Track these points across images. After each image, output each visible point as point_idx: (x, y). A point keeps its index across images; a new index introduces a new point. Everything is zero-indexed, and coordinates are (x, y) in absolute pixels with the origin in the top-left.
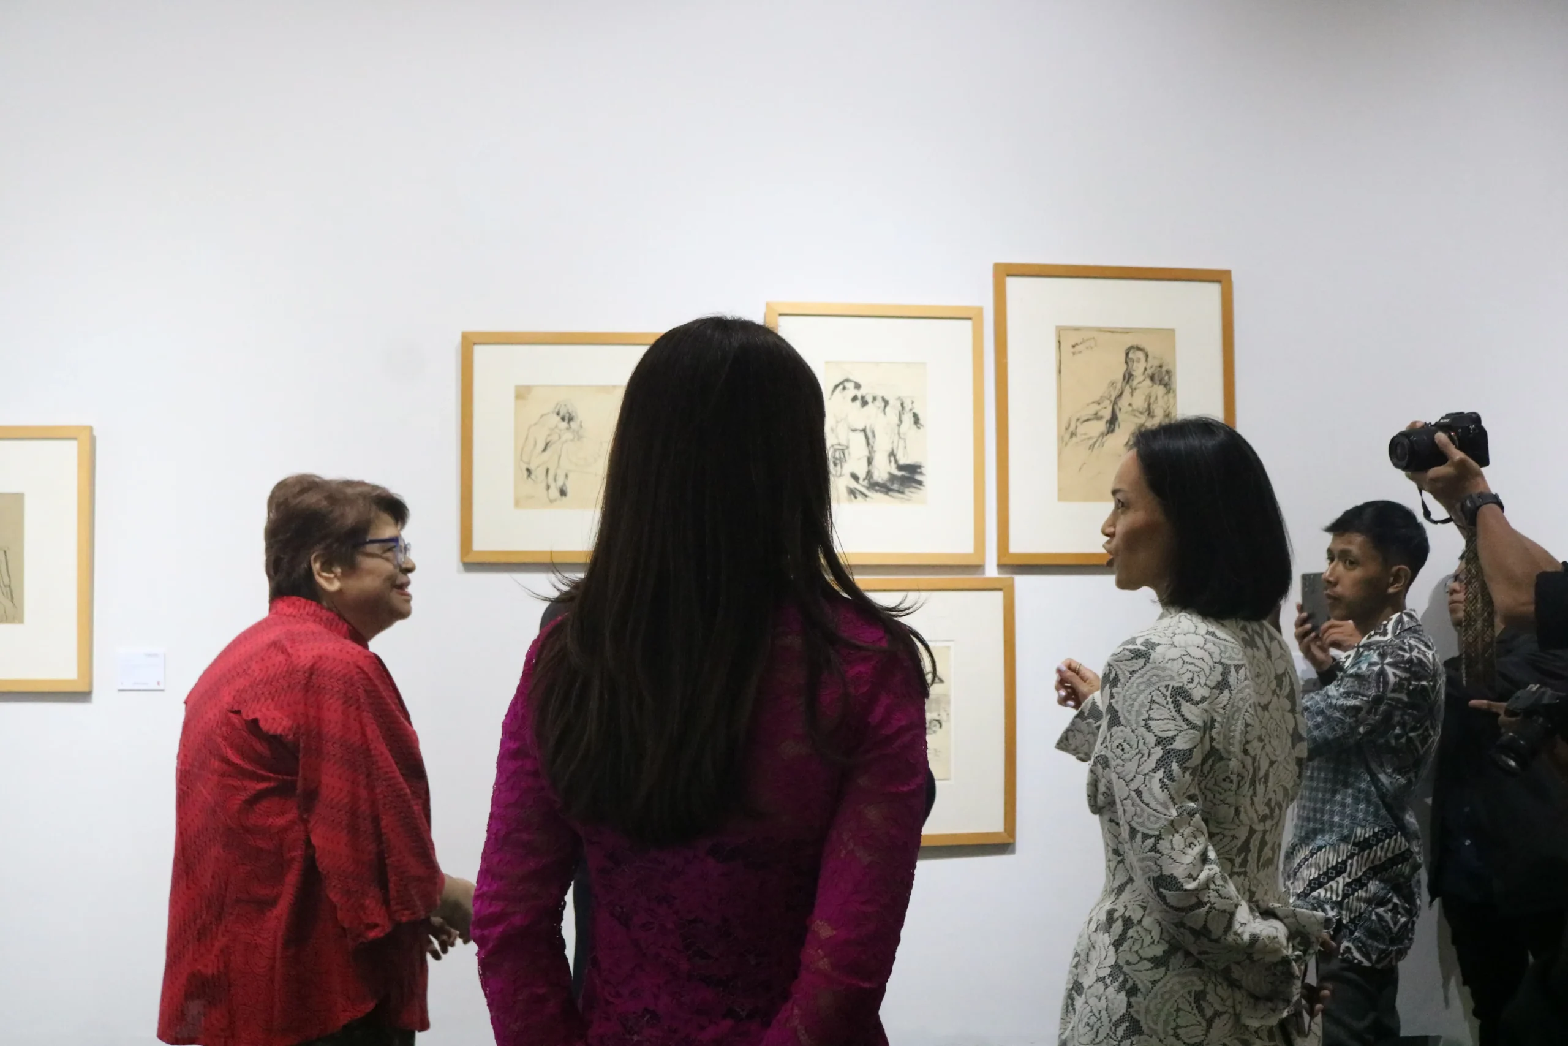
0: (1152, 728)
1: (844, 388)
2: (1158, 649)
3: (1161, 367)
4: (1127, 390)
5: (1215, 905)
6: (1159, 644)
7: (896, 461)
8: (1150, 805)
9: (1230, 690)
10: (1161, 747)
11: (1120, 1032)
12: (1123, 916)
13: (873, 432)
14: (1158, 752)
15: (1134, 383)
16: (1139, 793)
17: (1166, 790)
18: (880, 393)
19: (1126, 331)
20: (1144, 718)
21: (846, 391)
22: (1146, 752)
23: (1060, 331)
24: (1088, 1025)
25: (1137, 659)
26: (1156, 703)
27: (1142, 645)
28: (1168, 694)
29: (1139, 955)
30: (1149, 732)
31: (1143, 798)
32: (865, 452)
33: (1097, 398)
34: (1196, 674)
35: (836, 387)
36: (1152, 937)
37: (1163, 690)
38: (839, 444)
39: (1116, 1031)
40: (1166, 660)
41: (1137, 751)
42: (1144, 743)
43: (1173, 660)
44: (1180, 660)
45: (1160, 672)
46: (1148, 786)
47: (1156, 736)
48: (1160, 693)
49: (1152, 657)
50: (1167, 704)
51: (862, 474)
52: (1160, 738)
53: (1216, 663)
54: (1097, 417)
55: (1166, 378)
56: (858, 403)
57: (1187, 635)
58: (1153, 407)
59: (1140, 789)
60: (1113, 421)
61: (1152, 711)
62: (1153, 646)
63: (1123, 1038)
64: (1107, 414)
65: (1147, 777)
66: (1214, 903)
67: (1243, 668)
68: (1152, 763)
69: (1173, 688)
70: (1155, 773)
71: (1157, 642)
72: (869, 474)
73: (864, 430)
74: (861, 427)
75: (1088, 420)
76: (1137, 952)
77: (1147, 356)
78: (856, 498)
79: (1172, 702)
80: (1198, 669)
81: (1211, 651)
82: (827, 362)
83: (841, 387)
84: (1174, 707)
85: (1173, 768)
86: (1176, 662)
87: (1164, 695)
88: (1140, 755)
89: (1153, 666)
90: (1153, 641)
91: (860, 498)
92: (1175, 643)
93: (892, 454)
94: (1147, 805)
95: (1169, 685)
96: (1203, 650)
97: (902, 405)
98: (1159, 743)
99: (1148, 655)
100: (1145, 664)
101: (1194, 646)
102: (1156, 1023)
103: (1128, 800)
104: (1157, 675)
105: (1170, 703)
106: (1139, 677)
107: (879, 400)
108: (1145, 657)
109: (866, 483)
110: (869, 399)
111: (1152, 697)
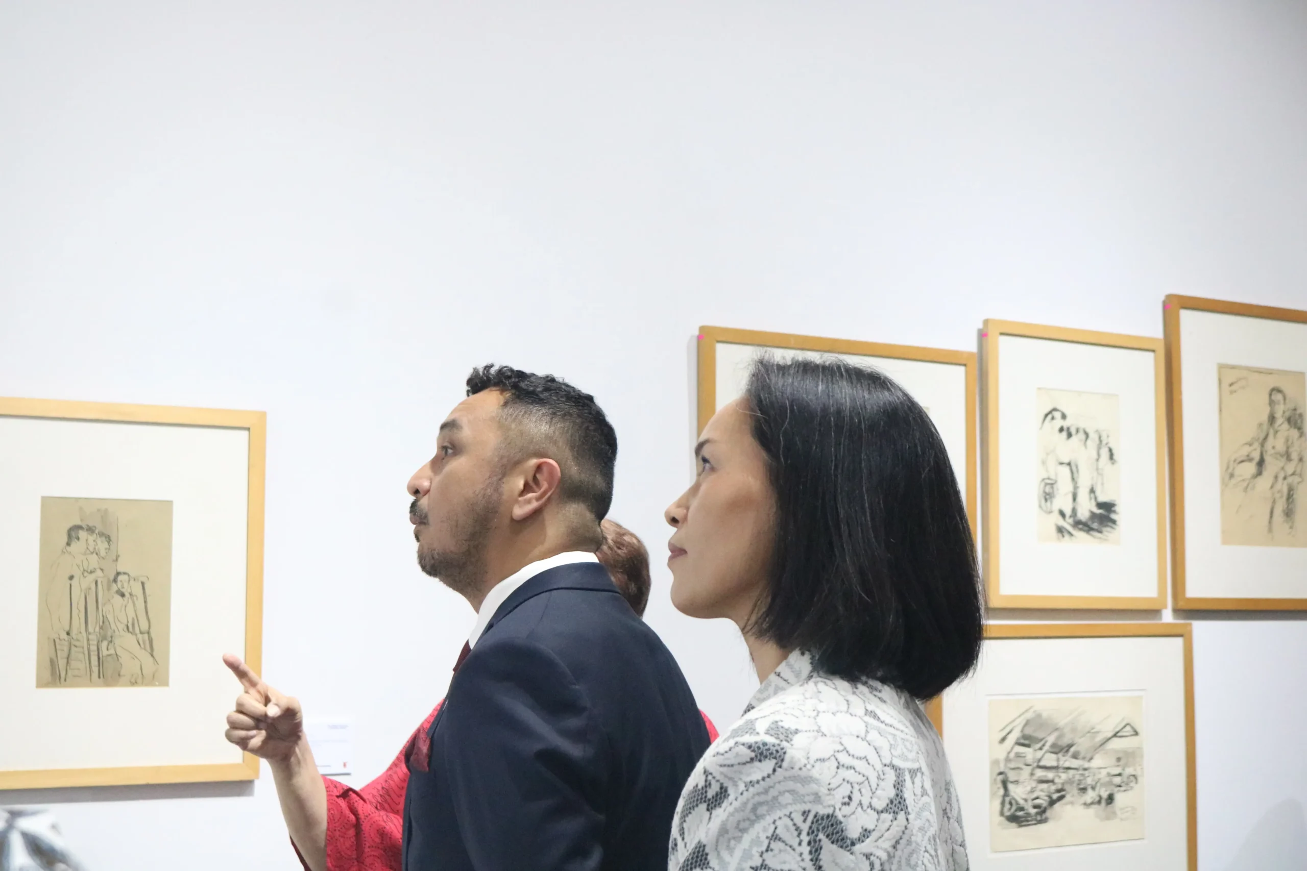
2: (797, 740)
3: (1295, 410)
4: (1272, 432)
6: (796, 732)
9: (907, 813)
20: (753, 865)
25: (760, 761)
26: (780, 840)
27: (767, 733)
28: (805, 827)
33: (1249, 439)
34: (856, 787)
37: (798, 819)
40: (812, 762)
43: (822, 760)
44: (833, 758)
45: (798, 787)
48: (792, 825)
49: (787, 757)
50: (800, 844)
53: (885, 765)
54: (1249, 458)
55: (1299, 422)
57: (838, 715)
58: (1290, 450)
60: (1261, 463)
61: (770, 853)
62: (789, 735)
64: (1257, 456)
67: (919, 774)
69: (815, 816)
71: (793, 728)
75: (1242, 461)
77: (1284, 398)
79: (809, 843)
80: (860, 779)
81: (877, 744)
84: (811, 853)
86: (827, 764)
87: (797, 829)
89: (788, 774)
90: (786, 725)
92: (824, 729)
95: (809, 811)
96: (865, 743)
99: (779, 753)
100: (774, 770)
101: (852, 735)
104: (792, 792)
105: (805, 843)
106: (758, 794)
107: (1081, 432)
108: (776, 758)
109: (1071, 520)
110: (1073, 431)
111: (776, 828)
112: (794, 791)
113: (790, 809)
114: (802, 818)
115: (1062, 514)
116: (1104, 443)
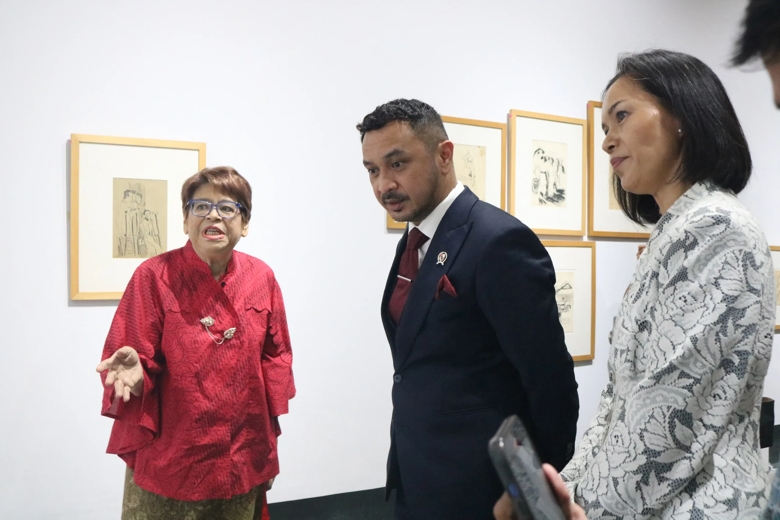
0: (720, 286)
1: (539, 153)
6: (730, 212)
7: (556, 188)
8: (701, 352)
10: (725, 304)
13: (548, 174)
14: (722, 308)
16: (695, 341)
17: (718, 343)
18: (551, 156)
20: (715, 277)
25: (718, 224)
26: (729, 264)
28: (740, 258)
30: (718, 289)
31: (697, 345)
32: (545, 183)
34: (757, 241)
35: (536, 152)
37: (737, 253)
38: (536, 179)
40: (741, 226)
41: (703, 304)
42: (711, 299)
43: (744, 226)
44: (747, 226)
45: (737, 237)
46: (706, 336)
47: (723, 293)
48: (733, 256)
49: (732, 224)
50: (738, 266)
51: (544, 193)
52: (727, 295)
56: (543, 160)
59: (698, 338)
61: (724, 271)
62: (728, 213)
65: (707, 328)
68: (714, 317)
69: (745, 253)
70: (714, 325)
71: (727, 210)
72: (547, 193)
73: (545, 173)
74: (544, 171)
79: (742, 266)
80: (757, 237)
82: (533, 140)
83: (537, 152)
84: (743, 270)
85: (728, 325)
87: (737, 258)
88: (705, 308)
89: (732, 231)
90: (723, 209)
91: (543, 203)
93: (555, 184)
95: (742, 250)
97: (558, 162)
98: (725, 300)
99: (730, 220)
100: (726, 229)
103: (683, 345)
104: (734, 240)
105: (740, 266)
106: (717, 241)
107: (551, 159)
108: (726, 223)
109: (545, 197)
110: (547, 158)
111: (726, 258)
112: (734, 239)
113: (733, 248)
114: (739, 253)
115: (542, 194)
116: (560, 164)
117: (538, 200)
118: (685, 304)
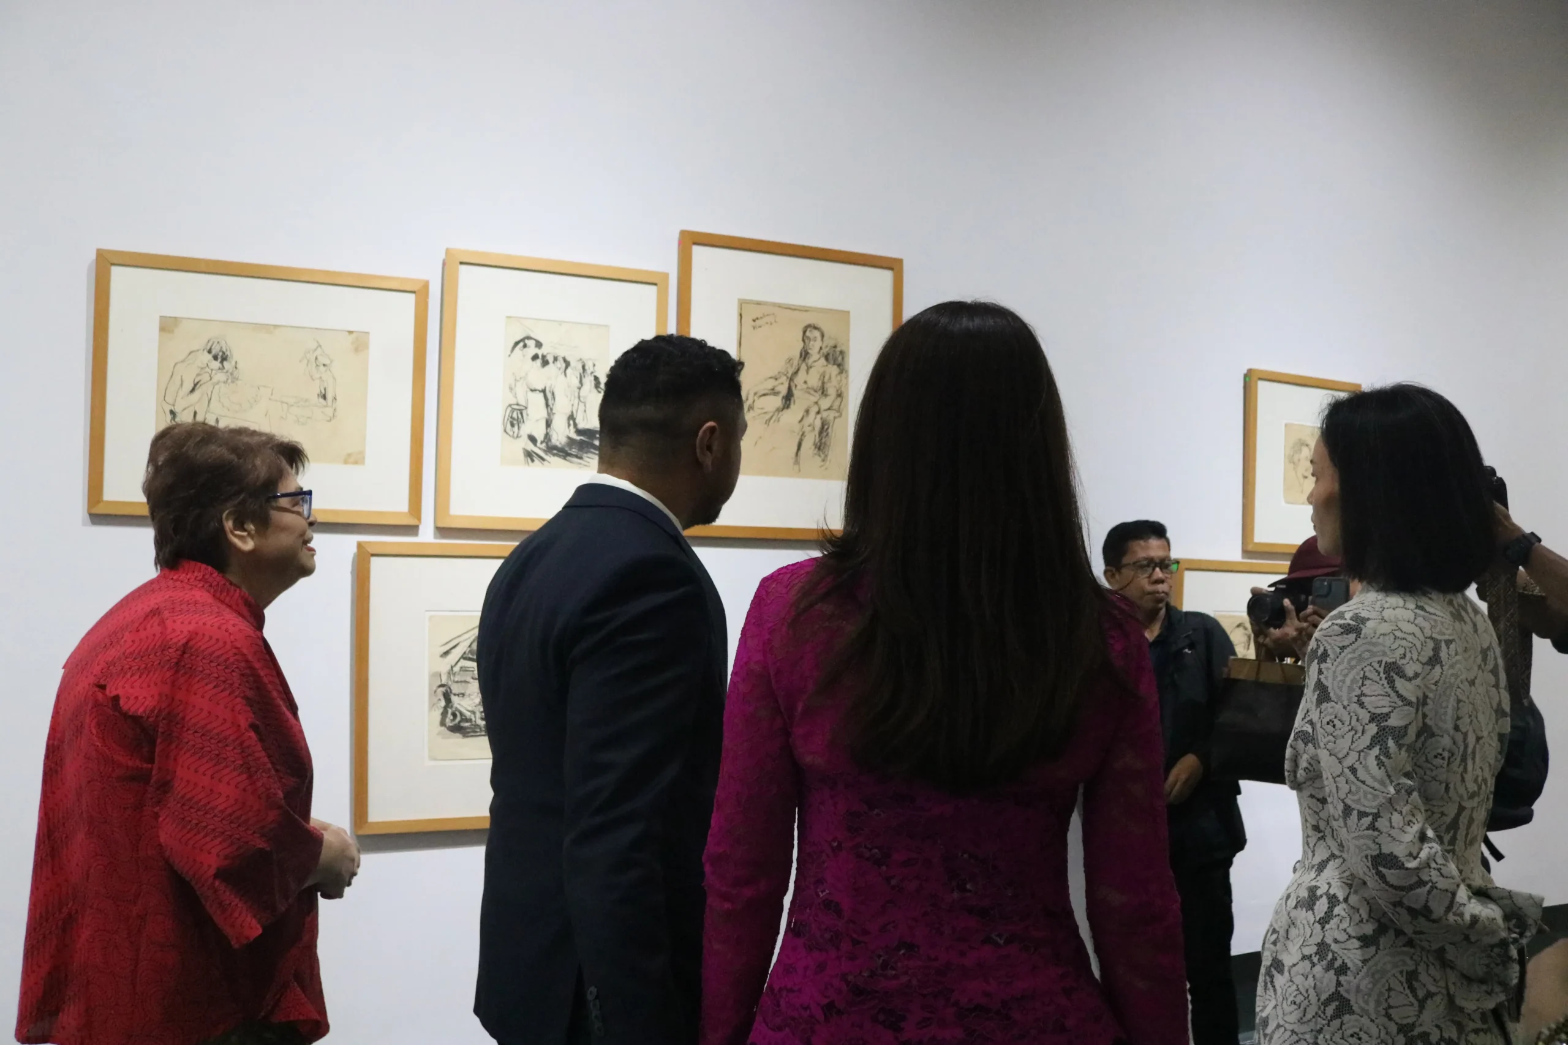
0: (1365, 704)
1: (525, 346)
2: (1369, 624)
3: (835, 347)
4: (804, 367)
5: (1436, 885)
6: (1368, 619)
7: (575, 425)
8: (1367, 783)
9: (1442, 666)
10: (1375, 724)
11: (1330, 1011)
12: (1327, 894)
13: (553, 394)
14: (1373, 729)
15: (810, 361)
16: (1353, 770)
17: (1383, 768)
18: (561, 353)
19: (806, 310)
20: (1357, 694)
21: (526, 349)
22: (1360, 729)
23: (742, 303)
24: (1295, 1003)
25: (1347, 634)
26: (1369, 679)
27: (1351, 619)
28: (1381, 670)
29: (1347, 933)
30: (1362, 708)
31: (1358, 776)
32: (543, 413)
33: (774, 373)
34: (1408, 650)
35: (517, 344)
36: (1360, 916)
37: (1376, 666)
38: (518, 404)
39: (1325, 1010)
40: (1377, 635)
41: (1350, 727)
42: (1358, 720)
43: (1384, 635)
44: (1391, 634)
45: (1371, 648)
46: (1363, 763)
47: (1369, 712)
48: (1372, 669)
49: (1363, 632)
50: (1381, 679)
51: (540, 437)
52: (1374, 714)
53: (1426, 638)
54: (774, 392)
55: (840, 359)
56: (539, 362)
57: (1396, 611)
58: (827, 386)
59: (1355, 766)
60: (788, 398)
61: (1365, 687)
62: (1364, 620)
63: (1333, 1018)
64: (783, 390)
65: (1362, 754)
66: (1436, 882)
67: (1454, 643)
68: (1366, 740)
69: (1386, 663)
70: (1370, 749)
71: (1367, 617)
72: (547, 437)
73: (544, 391)
74: (540, 388)
75: (764, 395)
76: (1345, 930)
77: (823, 336)
78: (533, 461)
79: (1386, 678)
80: (1410, 645)
81: (1421, 625)
82: (508, 317)
83: (521, 344)
84: (1388, 683)
85: (1389, 745)
86: (1387, 638)
87: (1377, 671)
88: (1353, 732)
89: (1364, 641)
90: (1363, 615)
91: (537, 461)
92: (1385, 618)
93: (572, 417)
94: (1363, 782)
95: (1382, 661)
96: (1413, 625)
97: (584, 367)
98: (1373, 719)
99: (1359, 630)
100: (1356, 640)
101: (1404, 620)
102: (1367, 1002)
103: (1342, 778)
105: (1383, 679)
106: (1350, 653)
107: (561, 360)
108: (1356, 633)
109: (543, 446)
110: (550, 359)
111: (1364, 673)
112: (1369, 650)
113: (1370, 661)
114: (1378, 665)
115: (533, 439)
116: (589, 372)
117: (521, 455)
118: (1334, 729)
